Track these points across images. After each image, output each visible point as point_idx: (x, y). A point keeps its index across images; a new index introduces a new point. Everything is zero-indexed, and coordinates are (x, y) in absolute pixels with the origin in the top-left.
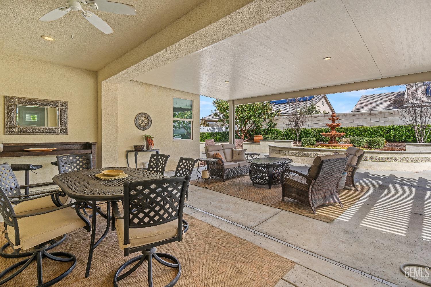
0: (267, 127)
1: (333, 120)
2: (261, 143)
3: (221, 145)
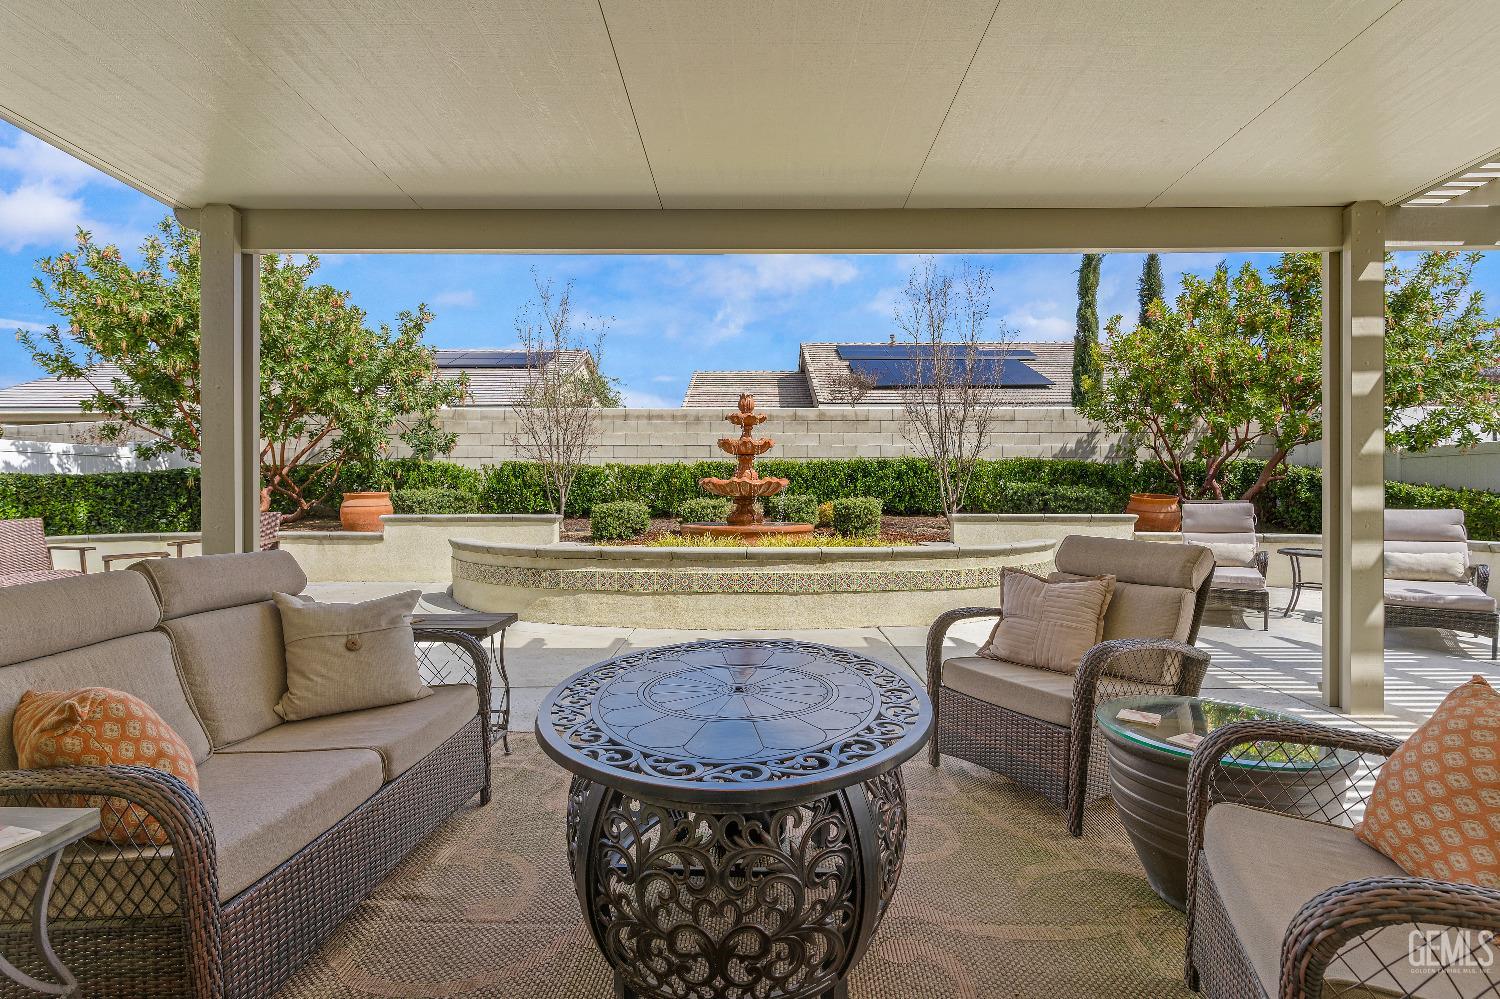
0: (406, 451)
1: (748, 424)
2: (389, 531)
3: (141, 567)
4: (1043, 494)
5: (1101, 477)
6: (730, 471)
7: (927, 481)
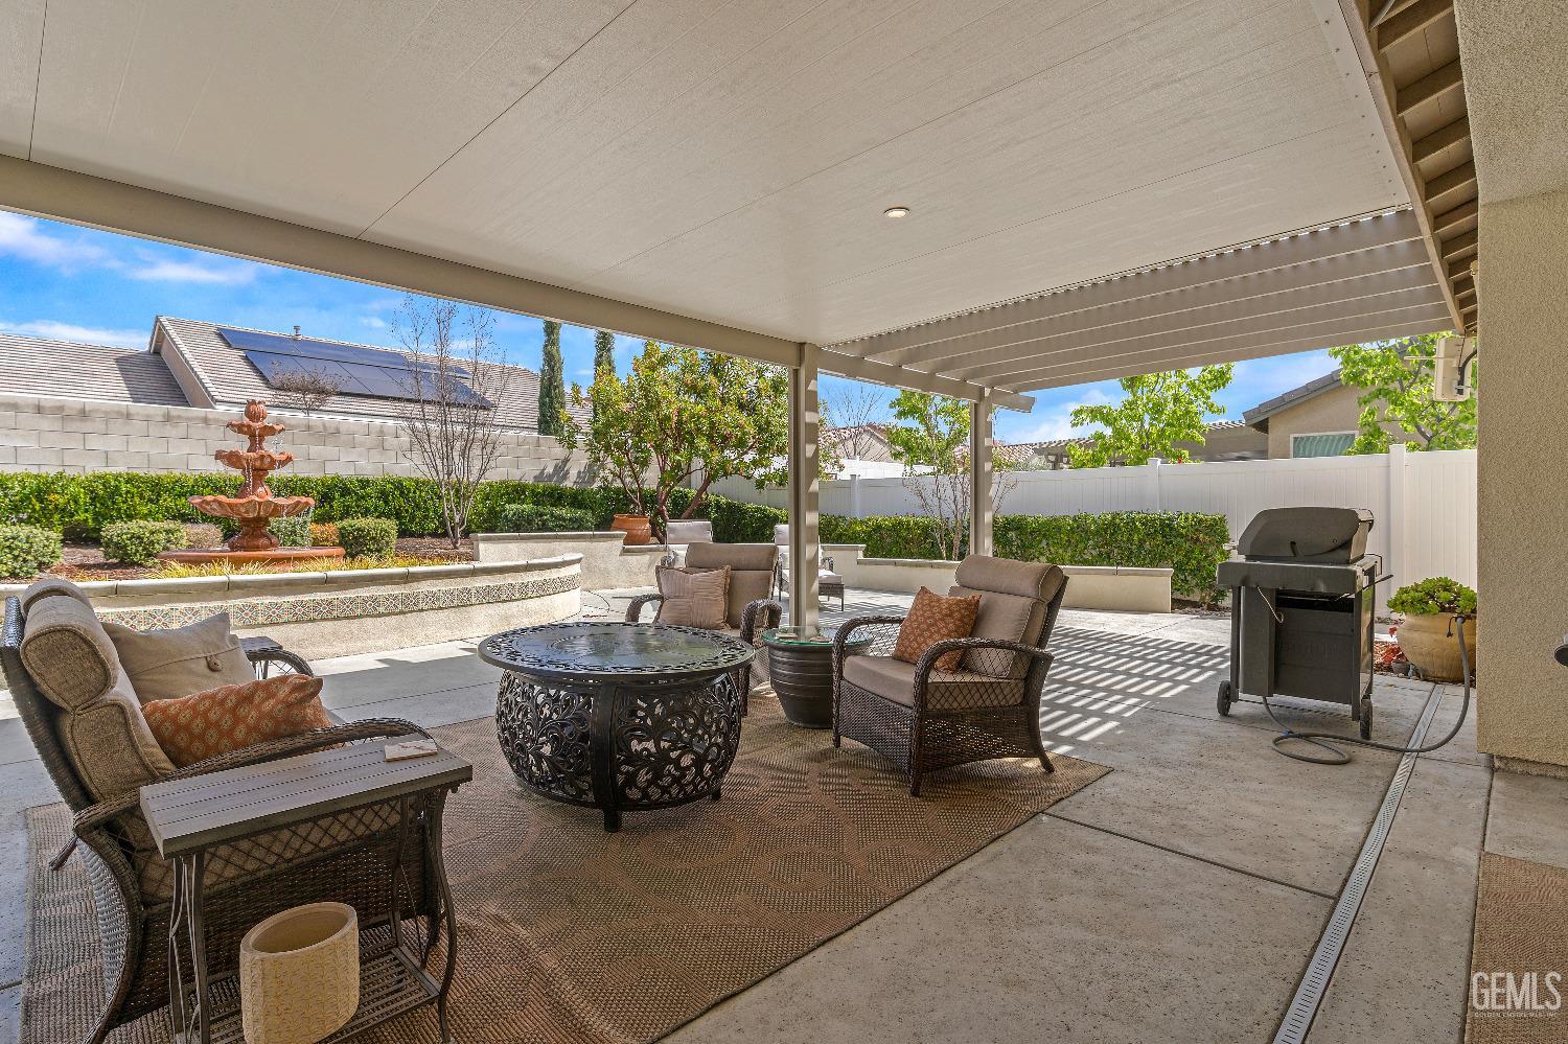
1: (256, 438)
4: (541, 515)
5: (577, 500)
6: (241, 490)
7: (415, 502)
